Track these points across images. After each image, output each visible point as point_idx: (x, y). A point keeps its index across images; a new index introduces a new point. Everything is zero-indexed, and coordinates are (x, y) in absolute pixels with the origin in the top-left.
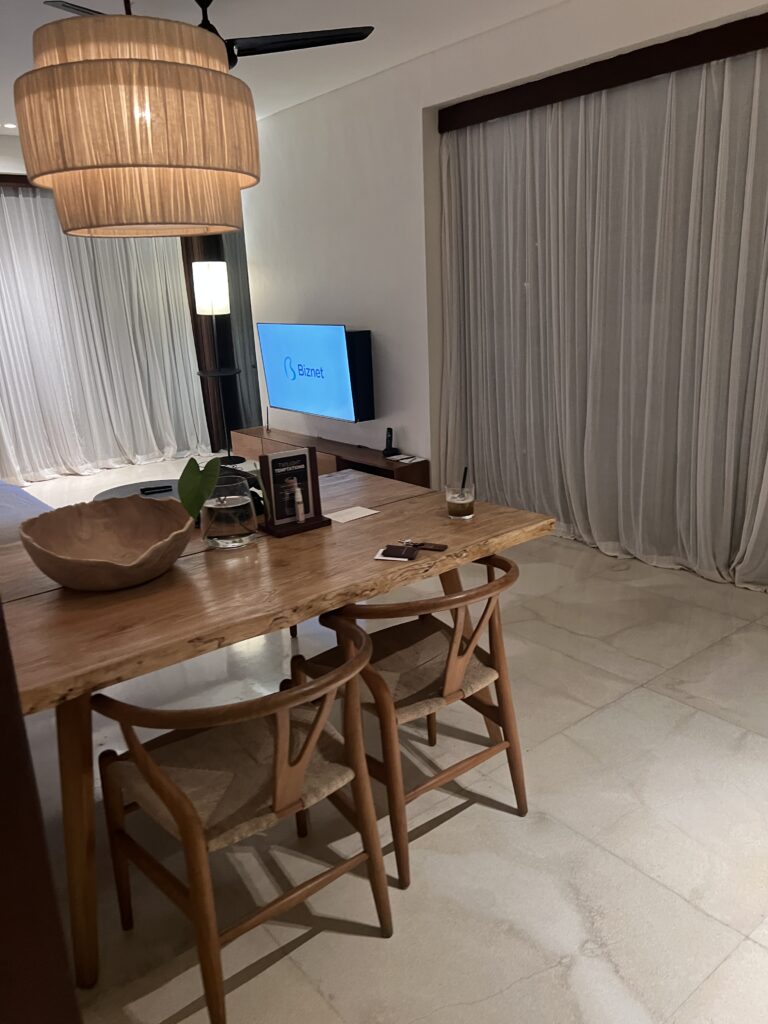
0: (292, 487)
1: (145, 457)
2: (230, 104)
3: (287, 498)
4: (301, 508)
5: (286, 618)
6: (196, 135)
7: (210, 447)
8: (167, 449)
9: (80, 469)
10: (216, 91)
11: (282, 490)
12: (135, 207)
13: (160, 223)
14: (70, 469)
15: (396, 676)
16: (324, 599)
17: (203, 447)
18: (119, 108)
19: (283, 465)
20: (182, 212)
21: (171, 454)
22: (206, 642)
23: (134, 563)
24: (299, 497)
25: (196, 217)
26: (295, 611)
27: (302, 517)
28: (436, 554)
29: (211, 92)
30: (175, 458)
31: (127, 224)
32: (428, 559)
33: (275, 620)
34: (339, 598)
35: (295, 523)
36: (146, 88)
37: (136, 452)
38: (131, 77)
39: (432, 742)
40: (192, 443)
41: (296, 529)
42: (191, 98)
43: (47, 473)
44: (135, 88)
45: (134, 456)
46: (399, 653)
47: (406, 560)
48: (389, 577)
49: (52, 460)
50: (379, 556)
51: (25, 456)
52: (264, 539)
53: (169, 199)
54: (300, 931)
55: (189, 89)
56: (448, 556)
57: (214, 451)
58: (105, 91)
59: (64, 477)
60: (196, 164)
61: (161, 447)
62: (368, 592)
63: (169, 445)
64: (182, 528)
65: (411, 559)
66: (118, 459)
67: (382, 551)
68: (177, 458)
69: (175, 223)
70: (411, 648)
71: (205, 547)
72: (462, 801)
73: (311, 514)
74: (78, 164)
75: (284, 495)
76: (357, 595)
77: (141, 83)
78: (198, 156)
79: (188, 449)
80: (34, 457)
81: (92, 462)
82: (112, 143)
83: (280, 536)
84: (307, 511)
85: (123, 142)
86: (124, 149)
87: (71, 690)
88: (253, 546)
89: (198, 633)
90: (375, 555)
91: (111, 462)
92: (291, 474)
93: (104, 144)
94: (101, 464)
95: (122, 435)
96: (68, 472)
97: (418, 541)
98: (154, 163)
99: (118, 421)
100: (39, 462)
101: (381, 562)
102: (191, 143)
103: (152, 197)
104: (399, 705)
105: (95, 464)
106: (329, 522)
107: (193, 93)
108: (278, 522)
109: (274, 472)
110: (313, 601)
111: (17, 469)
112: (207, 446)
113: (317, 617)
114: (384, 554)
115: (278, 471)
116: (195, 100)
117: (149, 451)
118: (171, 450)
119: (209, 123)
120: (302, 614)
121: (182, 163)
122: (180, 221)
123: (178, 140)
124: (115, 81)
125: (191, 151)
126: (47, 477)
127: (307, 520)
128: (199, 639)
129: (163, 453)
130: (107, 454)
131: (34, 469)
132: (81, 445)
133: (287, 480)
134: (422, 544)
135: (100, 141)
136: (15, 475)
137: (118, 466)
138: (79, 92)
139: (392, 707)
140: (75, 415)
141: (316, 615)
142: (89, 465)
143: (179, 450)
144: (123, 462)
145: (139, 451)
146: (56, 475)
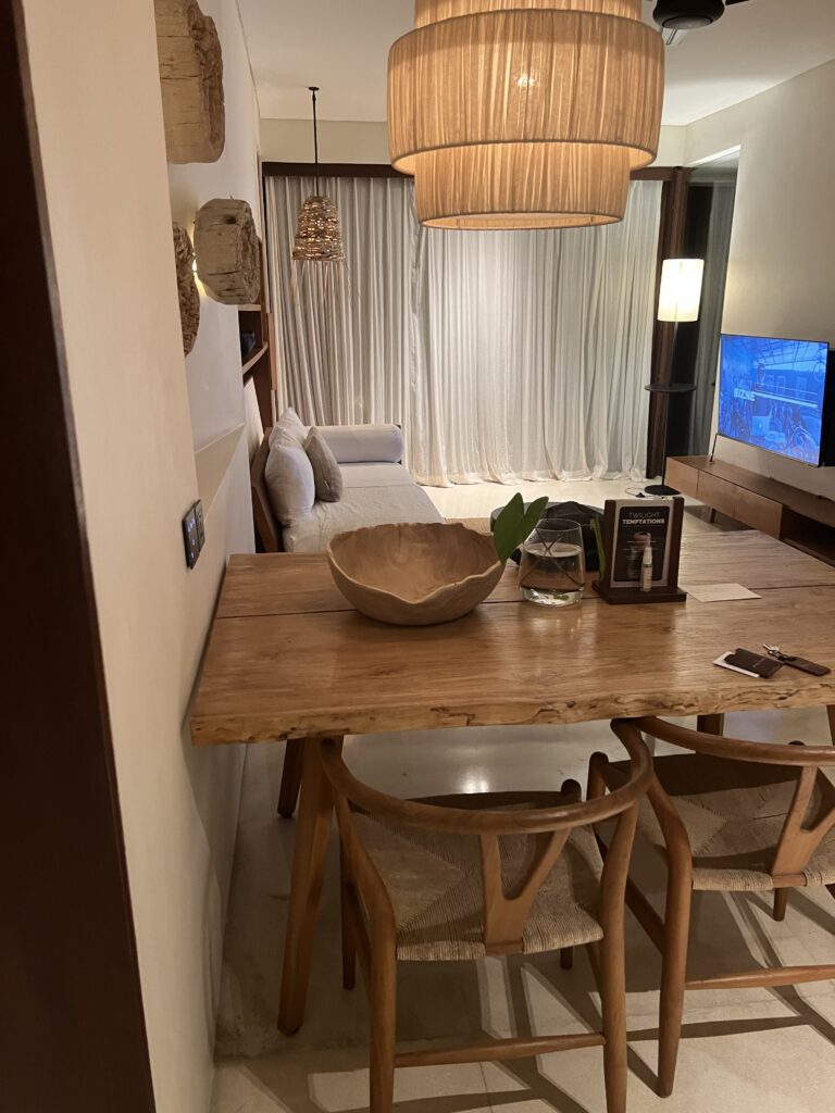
0: (643, 544)
1: (571, 473)
2: (619, 56)
3: (633, 557)
4: (648, 573)
5: (558, 712)
6: (564, 99)
7: (645, 472)
8: (596, 468)
9: (503, 477)
10: (601, 40)
11: (628, 546)
12: (483, 192)
13: (508, 212)
14: (493, 476)
15: (717, 821)
16: (616, 701)
17: (637, 470)
18: (475, 74)
19: (636, 516)
20: (536, 198)
21: (599, 475)
22: (452, 715)
23: (419, 601)
24: (648, 558)
25: (553, 201)
26: (571, 706)
27: (647, 584)
28: (807, 679)
29: (593, 41)
30: (603, 479)
31: (473, 213)
32: (791, 682)
33: (542, 710)
34: (638, 704)
35: (638, 590)
36: (510, 45)
37: (563, 467)
38: (493, 32)
39: (778, 915)
40: (626, 465)
41: (637, 598)
42: (564, 53)
43: (471, 477)
44: (497, 46)
45: (561, 471)
46: (735, 790)
47: (757, 676)
48: (719, 695)
49: (479, 465)
50: (720, 661)
51: (454, 458)
52: (595, 601)
53: (522, 183)
54: (515, 1085)
55: (564, 40)
56: (823, 686)
57: (649, 476)
58: (462, 53)
59: (487, 483)
60: (558, 136)
61: (591, 464)
62: (682, 707)
63: (599, 464)
64: (482, 573)
65: (765, 676)
66: (543, 472)
67: (728, 653)
68: (605, 480)
69: (526, 212)
70: (755, 790)
71: (520, 598)
72: (789, 1013)
73: (663, 583)
74: (427, 145)
75: (630, 553)
76: (665, 707)
77: (505, 39)
78: (562, 126)
79: (620, 471)
80: (462, 458)
81: (516, 471)
82: (463, 116)
83: (611, 602)
84: (656, 576)
85: (474, 115)
86: (474, 124)
87: (293, 729)
88: (576, 607)
89: (445, 703)
90: (717, 657)
91: (535, 475)
92: (644, 529)
93: (455, 119)
94: (524, 474)
95: (552, 447)
96: (491, 479)
97: (789, 652)
98: (506, 138)
99: (551, 429)
100: (466, 465)
101: (722, 670)
102: (556, 110)
103: (502, 180)
104: (698, 863)
105: (518, 474)
106: (682, 598)
107: (568, 46)
108: (614, 584)
109: (621, 522)
110: (598, 700)
111: (444, 468)
112: (641, 470)
113: (610, 720)
114: (729, 660)
115: (628, 522)
116: (570, 55)
117: (577, 467)
118: (600, 470)
119: (584, 82)
120: (580, 712)
121: (541, 137)
122: (532, 209)
123: (539, 107)
124: (476, 40)
125: (554, 120)
126: (470, 481)
127: (652, 588)
128: (444, 709)
129: (592, 471)
130: (533, 466)
131: (460, 472)
132: (509, 453)
133: (637, 535)
134: (794, 659)
135: (451, 115)
136: (441, 475)
137: (541, 479)
138: (439, 58)
139: (688, 865)
140: (509, 421)
141: (607, 717)
142: (513, 475)
143: (609, 470)
144: (548, 476)
145: (567, 466)
146: (480, 481)
